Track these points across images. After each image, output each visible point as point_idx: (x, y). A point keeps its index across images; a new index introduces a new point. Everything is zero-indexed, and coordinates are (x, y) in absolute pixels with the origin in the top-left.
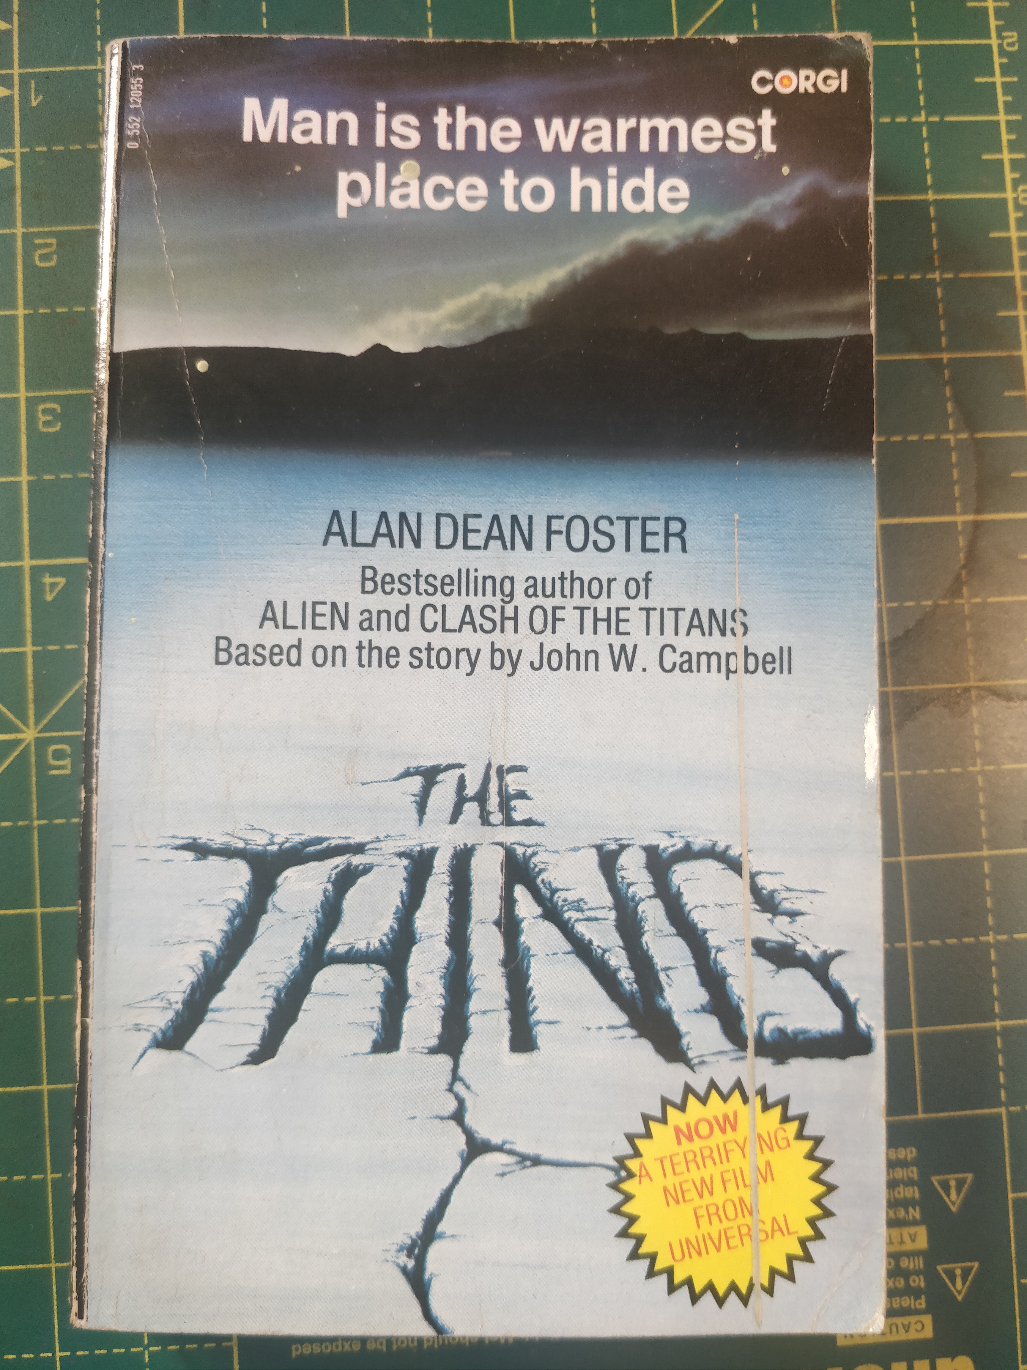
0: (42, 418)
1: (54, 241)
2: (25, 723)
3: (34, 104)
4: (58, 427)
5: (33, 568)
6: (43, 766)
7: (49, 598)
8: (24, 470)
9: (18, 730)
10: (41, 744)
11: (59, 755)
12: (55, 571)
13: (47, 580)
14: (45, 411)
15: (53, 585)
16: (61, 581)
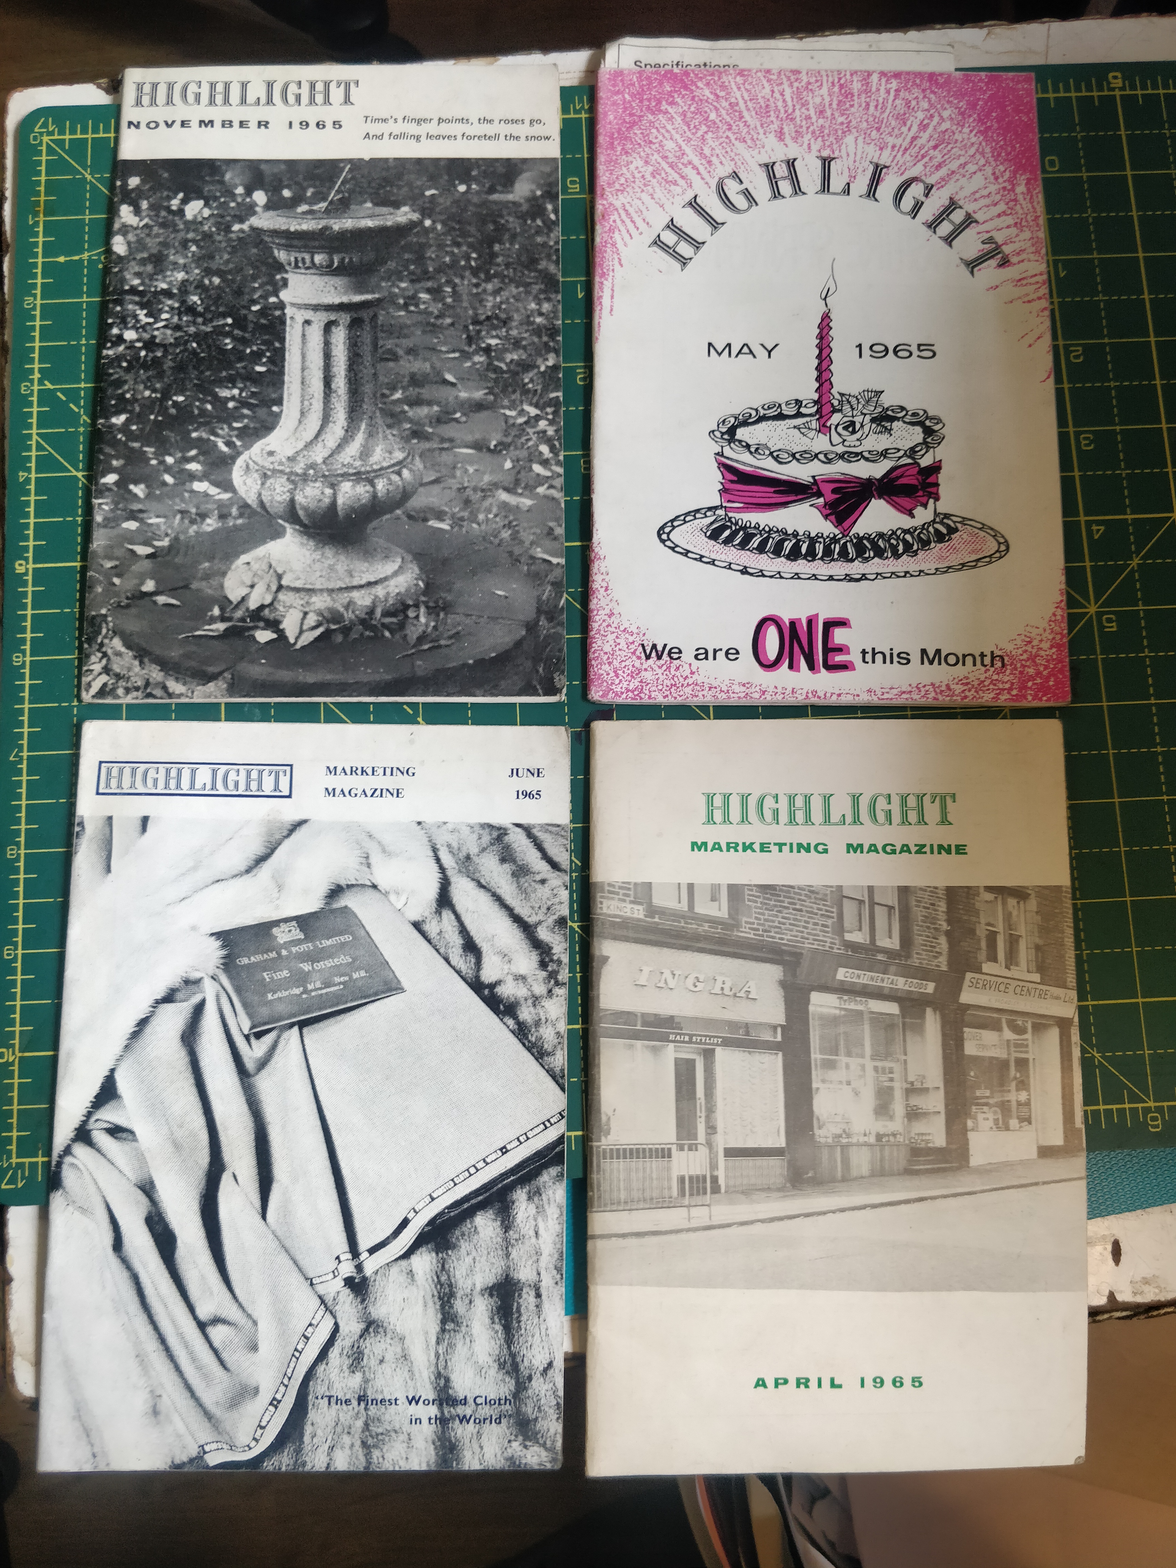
0: (1084, 442)
1: (1080, 348)
2: (1089, 603)
3: (1062, 275)
4: (1092, 447)
5: (1086, 521)
6: (1101, 627)
7: (1096, 537)
8: (1076, 469)
9: (1086, 607)
10: (1099, 615)
11: (1109, 620)
12: (1098, 523)
13: (1094, 528)
14: (1085, 439)
15: (1098, 530)
16: (1102, 528)
